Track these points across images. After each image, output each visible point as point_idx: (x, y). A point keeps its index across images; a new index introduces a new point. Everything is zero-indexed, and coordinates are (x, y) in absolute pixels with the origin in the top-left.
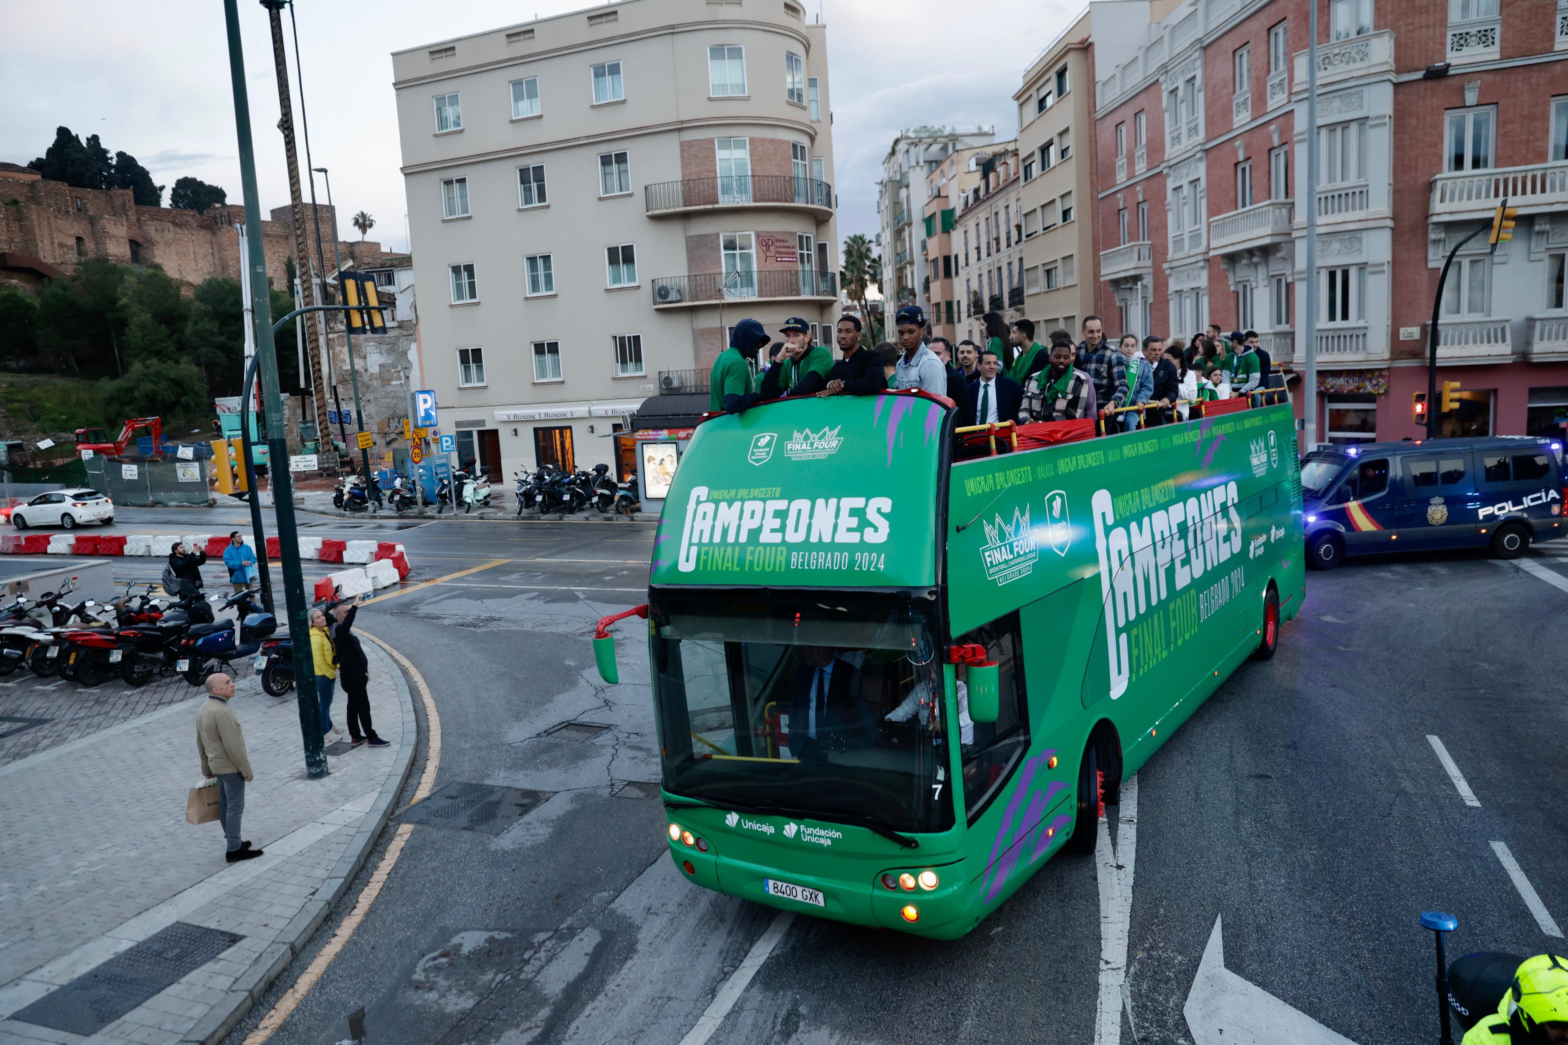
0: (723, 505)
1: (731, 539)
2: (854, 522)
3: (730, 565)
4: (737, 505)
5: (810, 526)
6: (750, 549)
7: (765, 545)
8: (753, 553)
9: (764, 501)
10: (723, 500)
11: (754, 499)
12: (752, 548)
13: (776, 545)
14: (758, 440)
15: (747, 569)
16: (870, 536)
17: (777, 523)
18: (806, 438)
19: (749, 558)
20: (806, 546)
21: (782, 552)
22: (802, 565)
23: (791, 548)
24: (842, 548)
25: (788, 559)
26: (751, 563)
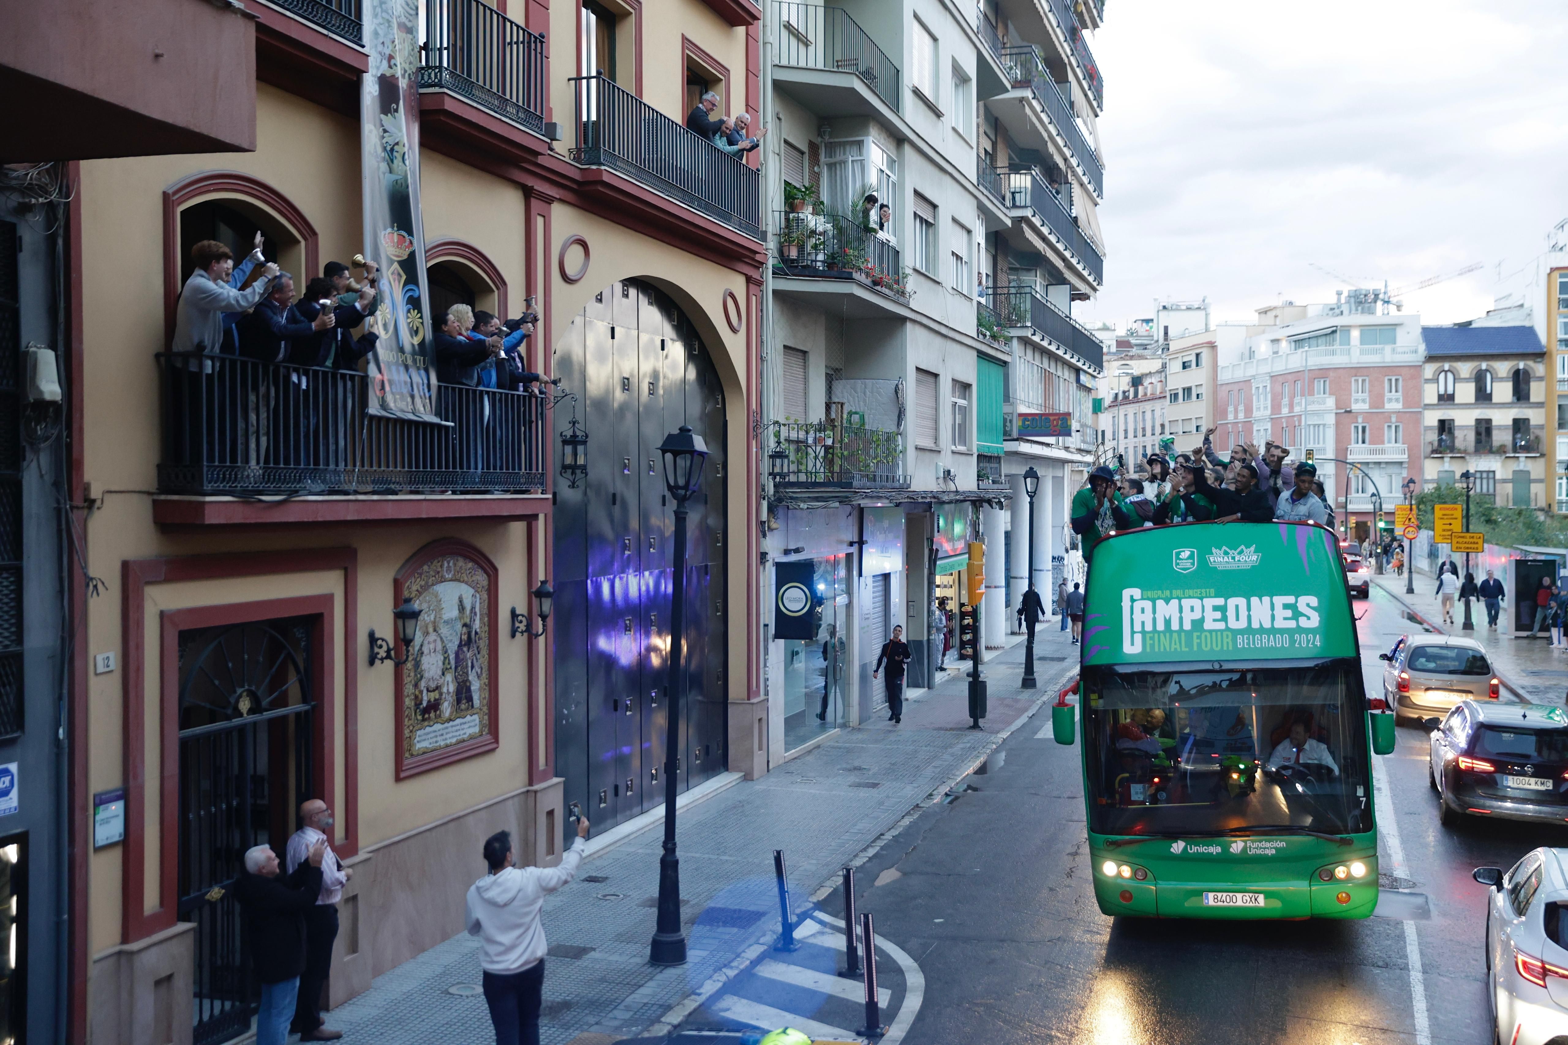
0: (1160, 603)
1: (1175, 626)
2: (1288, 613)
3: (1178, 646)
4: (1174, 603)
5: (1249, 617)
6: (1195, 634)
7: (1211, 631)
8: (1199, 637)
9: (1201, 599)
10: (1159, 598)
11: (1190, 597)
12: (1199, 634)
13: (1221, 631)
14: (1178, 554)
15: (1195, 648)
16: (1303, 623)
17: (1218, 615)
18: (1226, 553)
19: (1196, 641)
20: (1249, 630)
21: (1227, 636)
22: (1248, 644)
23: (1236, 632)
24: (1282, 631)
25: (1234, 640)
26: (1199, 645)
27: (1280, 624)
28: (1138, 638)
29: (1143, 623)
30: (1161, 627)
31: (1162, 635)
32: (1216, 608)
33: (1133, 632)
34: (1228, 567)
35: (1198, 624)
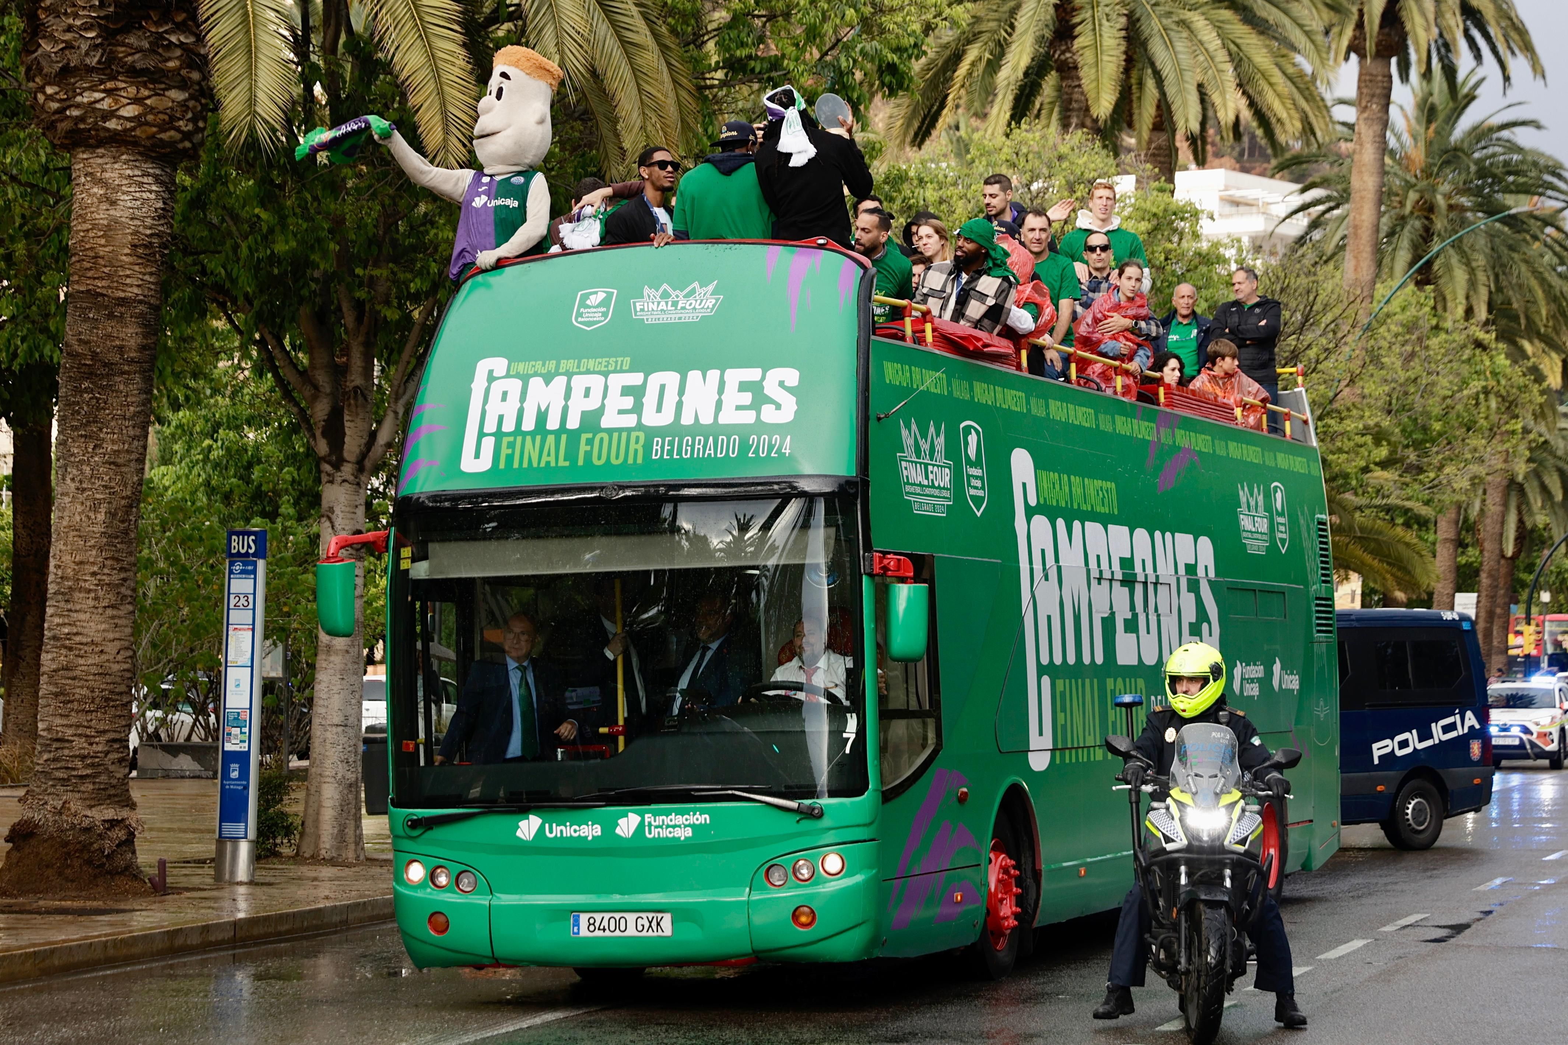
0: (536, 383)
1: (553, 424)
2: (747, 398)
3: (552, 459)
4: (560, 381)
5: (679, 405)
6: (584, 437)
7: (610, 431)
8: (590, 442)
9: (606, 374)
10: (536, 374)
11: (588, 372)
12: (590, 436)
13: (629, 430)
14: (586, 297)
15: (581, 462)
16: (769, 415)
17: (628, 402)
18: (665, 295)
19: (583, 448)
20: (675, 430)
21: (638, 438)
22: (670, 453)
23: (651, 433)
24: (730, 430)
25: (648, 447)
26: (588, 455)
27: (729, 417)
28: (488, 444)
29: (501, 418)
30: (529, 425)
31: (529, 438)
32: (626, 391)
33: (481, 435)
34: (664, 319)
35: (591, 420)
